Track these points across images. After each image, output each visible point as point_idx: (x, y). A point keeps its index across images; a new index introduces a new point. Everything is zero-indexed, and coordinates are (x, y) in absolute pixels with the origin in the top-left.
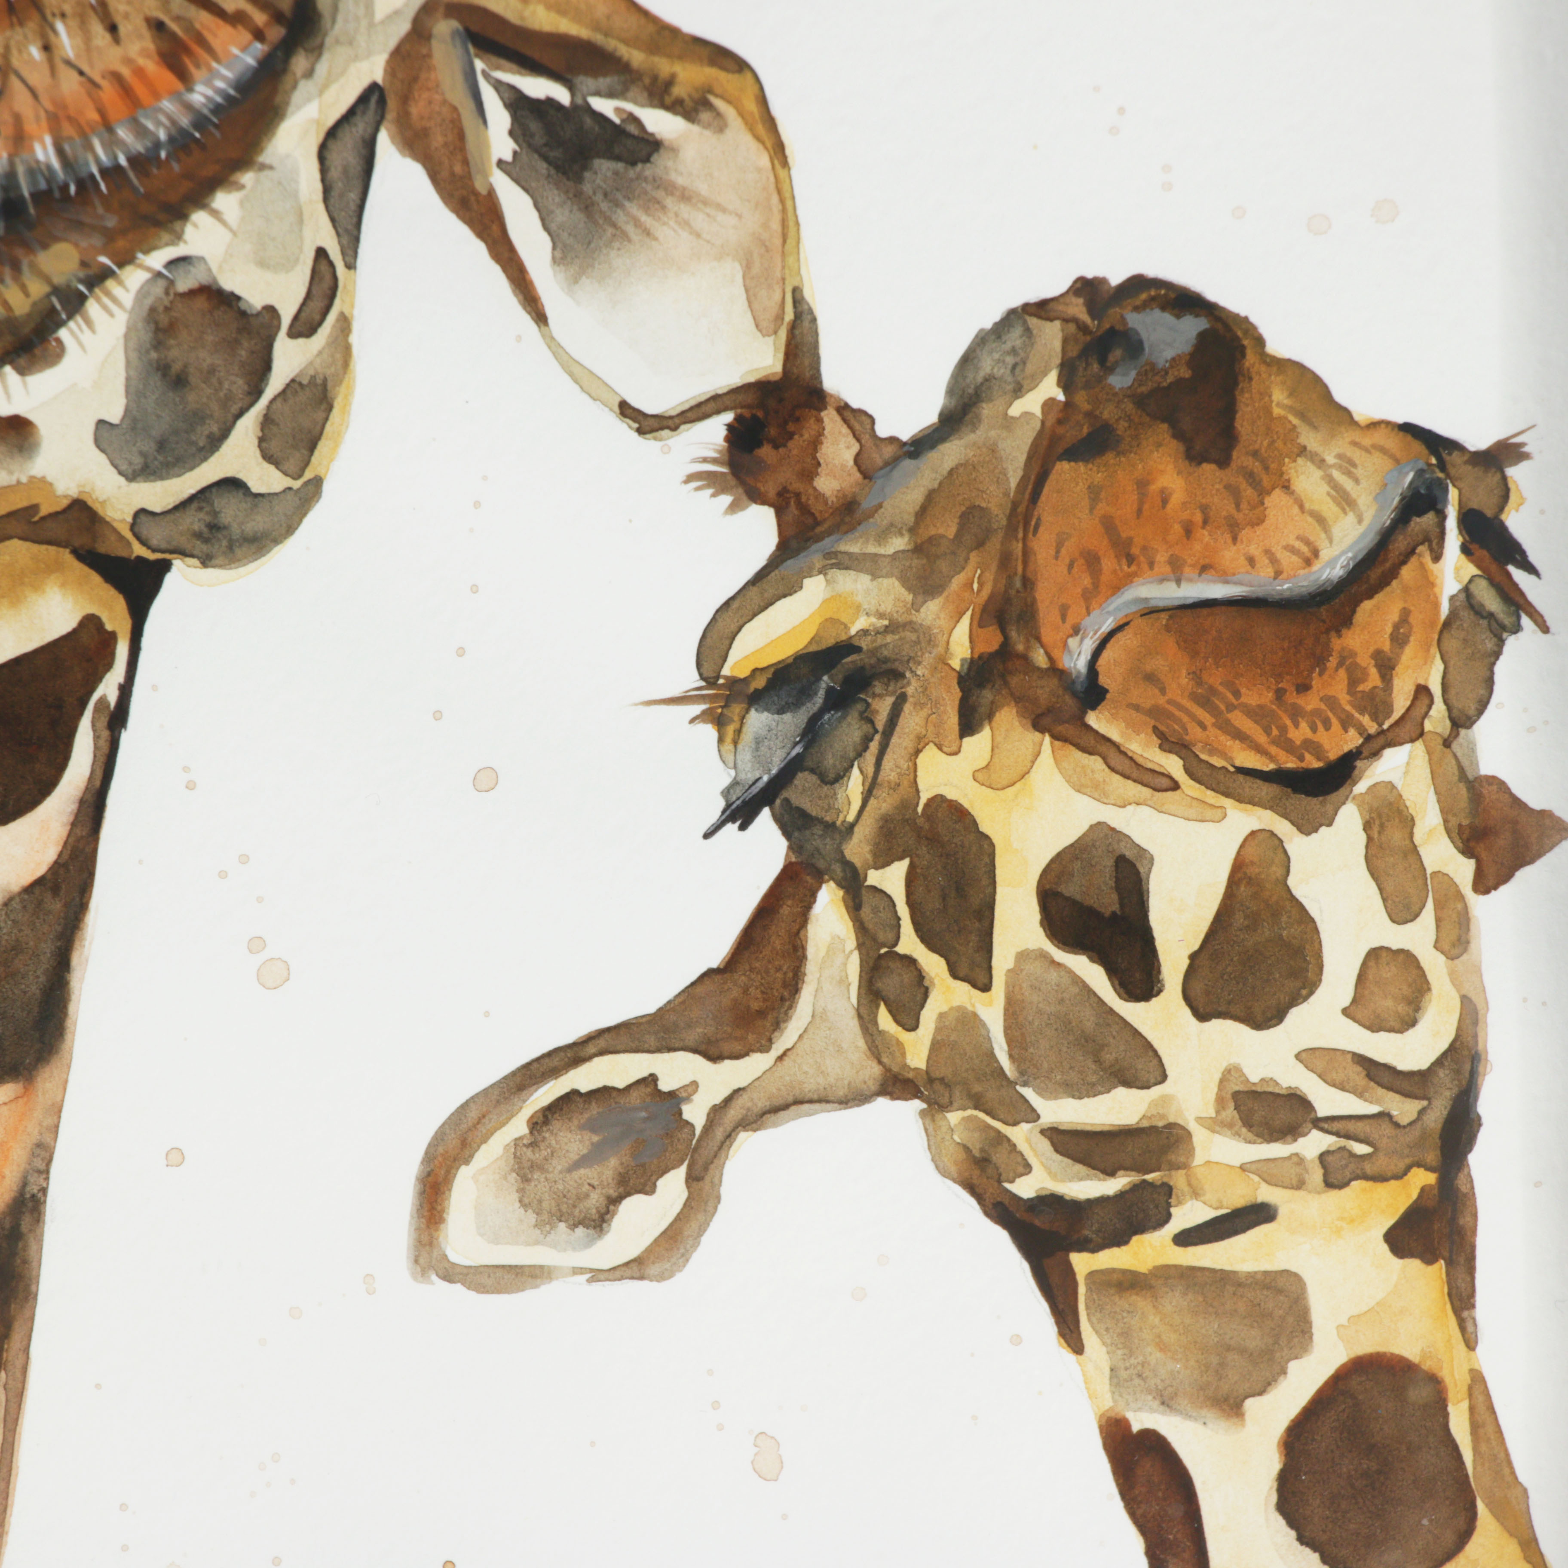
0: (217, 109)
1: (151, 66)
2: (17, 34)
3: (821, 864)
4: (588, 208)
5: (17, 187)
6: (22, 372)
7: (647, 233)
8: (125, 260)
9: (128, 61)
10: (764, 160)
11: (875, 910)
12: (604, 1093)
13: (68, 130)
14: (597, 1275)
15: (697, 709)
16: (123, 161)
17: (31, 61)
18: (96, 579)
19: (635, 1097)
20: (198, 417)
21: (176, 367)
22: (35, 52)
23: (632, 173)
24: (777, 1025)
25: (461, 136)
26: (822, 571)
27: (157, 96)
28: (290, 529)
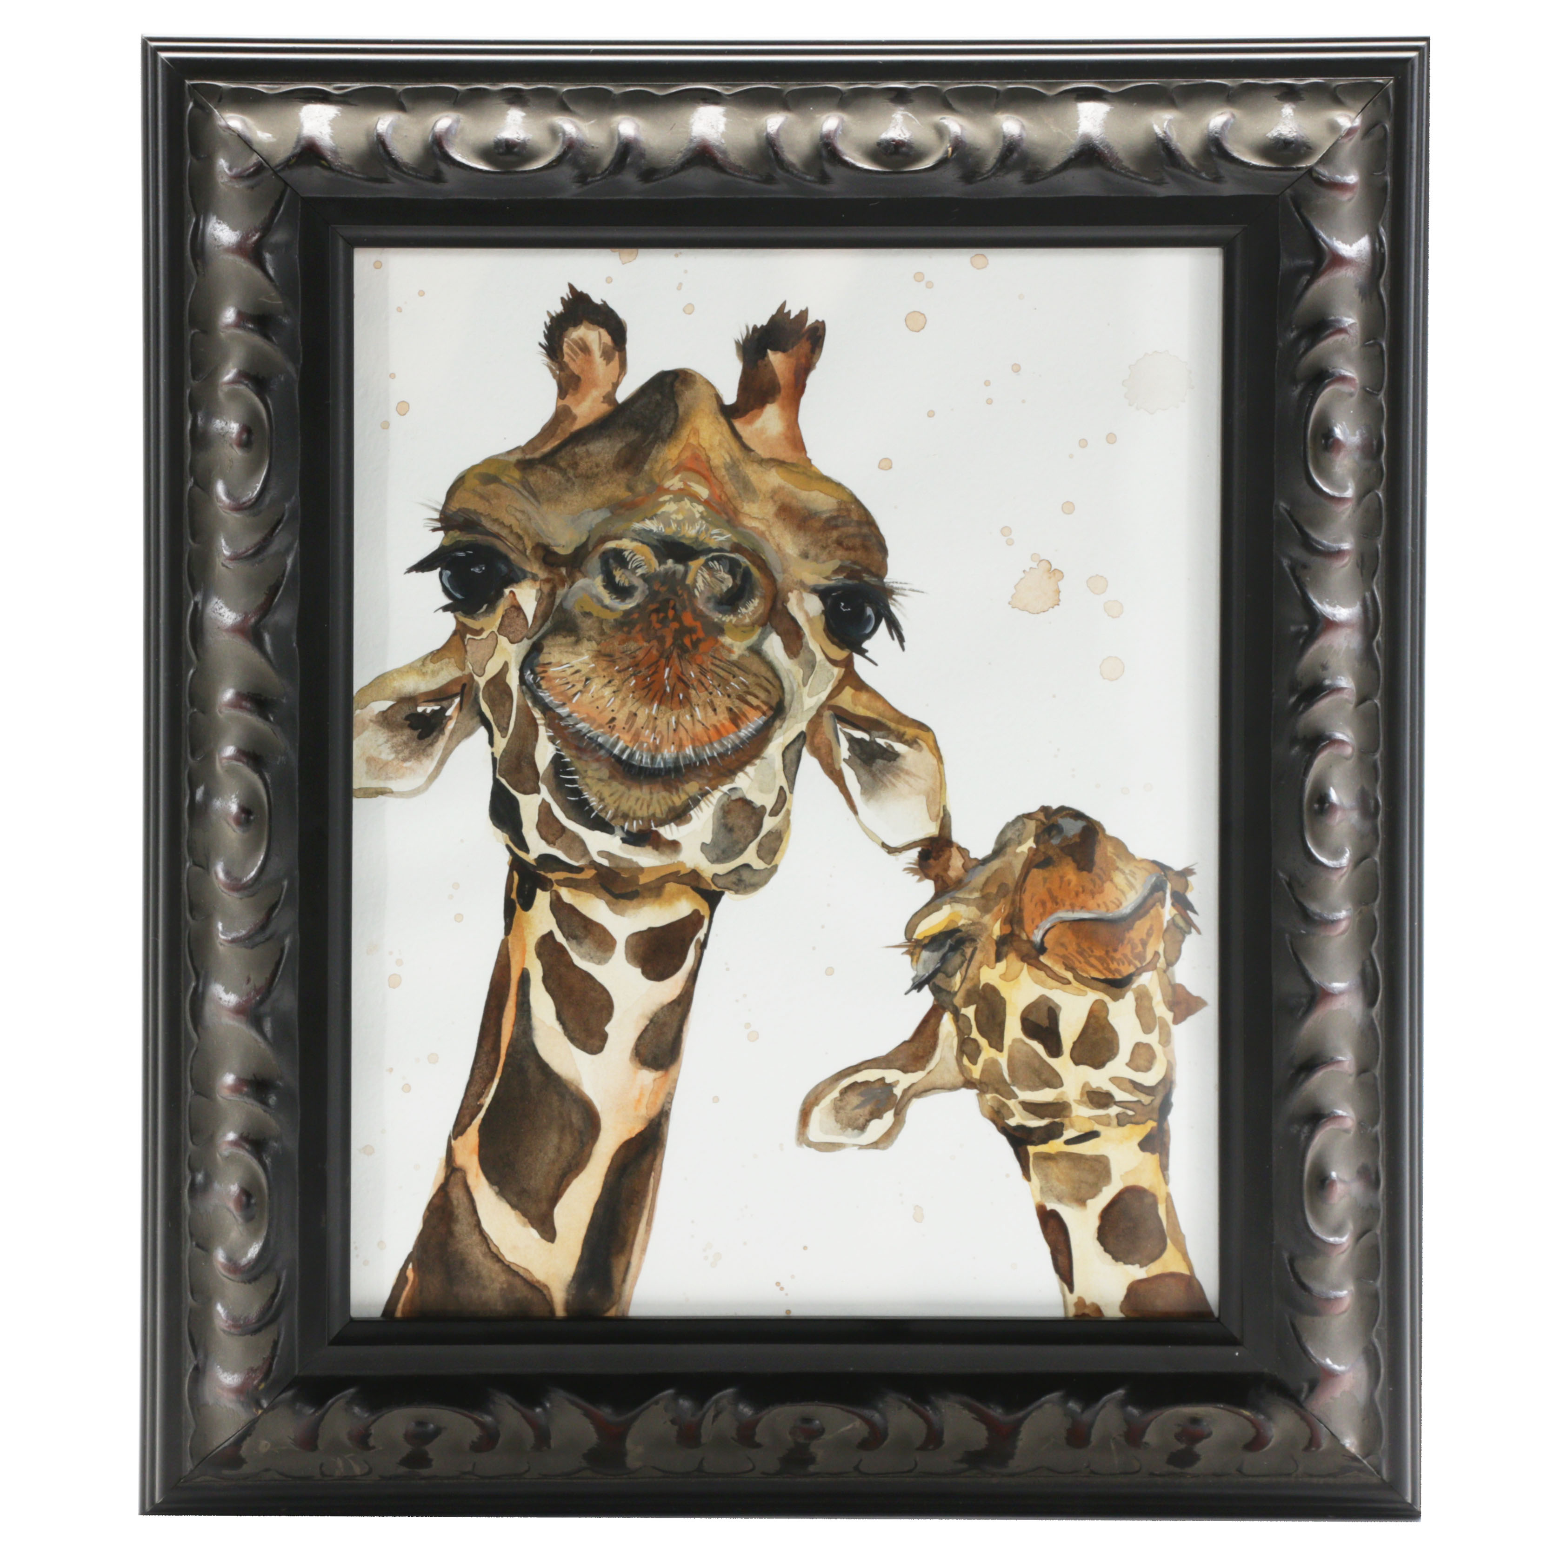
0: (748, 738)
1: (727, 723)
2: (682, 711)
3: (945, 1005)
4: (873, 776)
5: (679, 762)
6: (677, 825)
7: (894, 785)
8: (714, 788)
9: (719, 721)
10: (935, 761)
11: (964, 1023)
12: (866, 1083)
13: (697, 744)
14: (861, 1147)
15: (904, 950)
16: (715, 754)
17: (686, 720)
18: (698, 897)
19: (877, 1085)
20: (737, 842)
21: (730, 825)
22: (688, 717)
23: (889, 764)
24: (928, 1061)
25: (831, 750)
26: (950, 903)
27: (728, 733)
28: (766, 882)
